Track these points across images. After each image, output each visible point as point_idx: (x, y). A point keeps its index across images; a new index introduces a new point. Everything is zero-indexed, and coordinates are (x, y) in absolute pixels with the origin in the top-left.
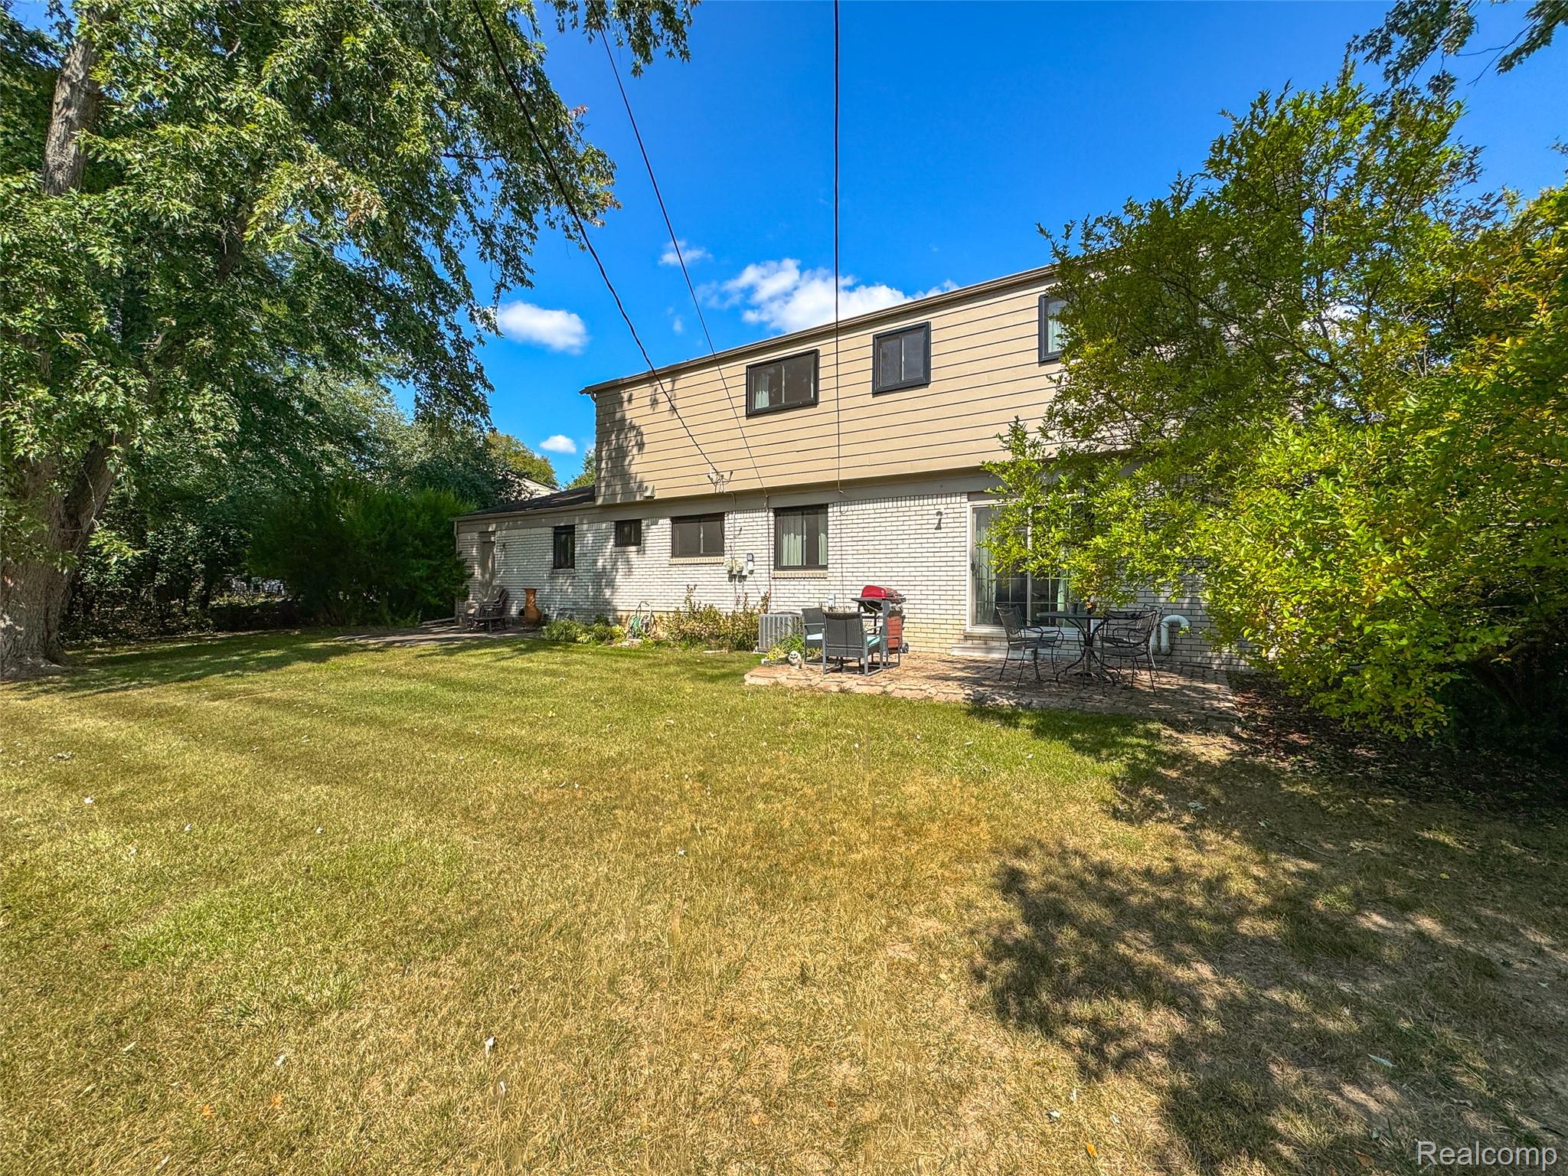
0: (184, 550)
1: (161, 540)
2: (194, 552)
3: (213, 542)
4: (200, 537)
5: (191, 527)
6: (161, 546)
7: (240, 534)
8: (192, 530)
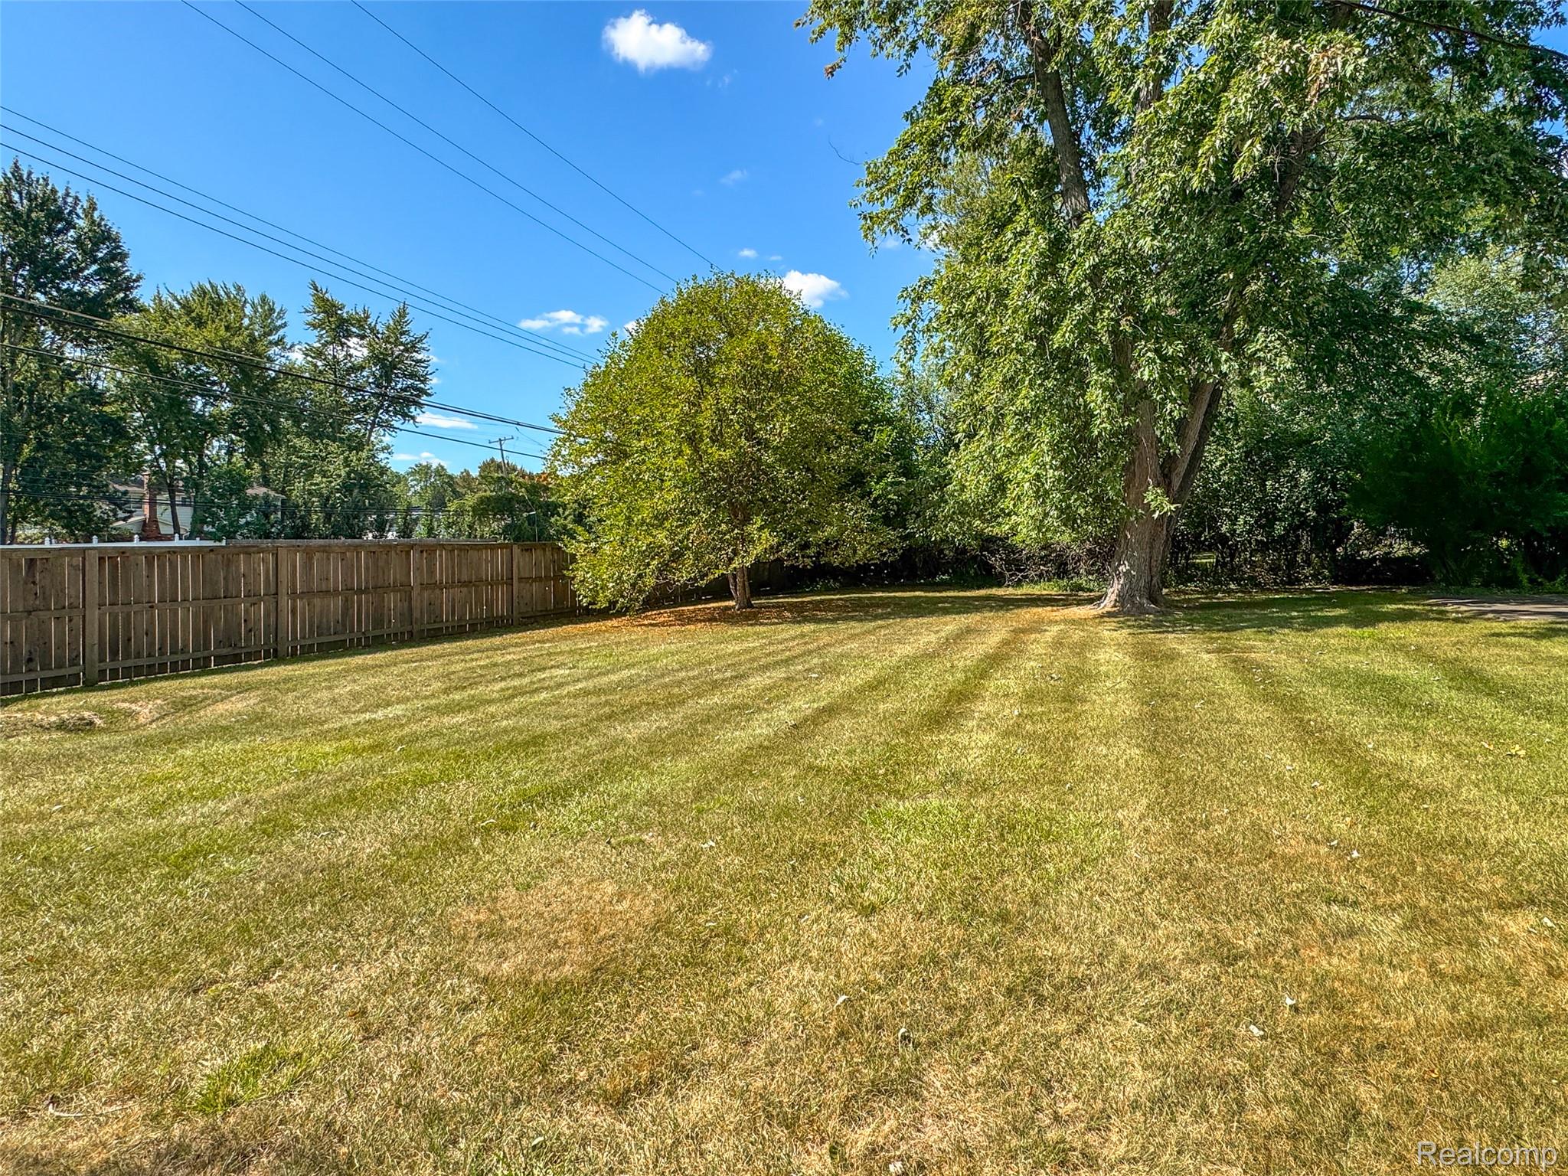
0: (1297, 498)
1: (1278, 489)
2: (1306, 499)
3: (1322, 487)
4: (1312, 483)
5: (1304, 473)
6: (1279, 495)
7: (1348, 475)
8: (1305, 475)
